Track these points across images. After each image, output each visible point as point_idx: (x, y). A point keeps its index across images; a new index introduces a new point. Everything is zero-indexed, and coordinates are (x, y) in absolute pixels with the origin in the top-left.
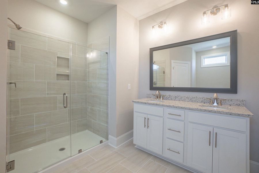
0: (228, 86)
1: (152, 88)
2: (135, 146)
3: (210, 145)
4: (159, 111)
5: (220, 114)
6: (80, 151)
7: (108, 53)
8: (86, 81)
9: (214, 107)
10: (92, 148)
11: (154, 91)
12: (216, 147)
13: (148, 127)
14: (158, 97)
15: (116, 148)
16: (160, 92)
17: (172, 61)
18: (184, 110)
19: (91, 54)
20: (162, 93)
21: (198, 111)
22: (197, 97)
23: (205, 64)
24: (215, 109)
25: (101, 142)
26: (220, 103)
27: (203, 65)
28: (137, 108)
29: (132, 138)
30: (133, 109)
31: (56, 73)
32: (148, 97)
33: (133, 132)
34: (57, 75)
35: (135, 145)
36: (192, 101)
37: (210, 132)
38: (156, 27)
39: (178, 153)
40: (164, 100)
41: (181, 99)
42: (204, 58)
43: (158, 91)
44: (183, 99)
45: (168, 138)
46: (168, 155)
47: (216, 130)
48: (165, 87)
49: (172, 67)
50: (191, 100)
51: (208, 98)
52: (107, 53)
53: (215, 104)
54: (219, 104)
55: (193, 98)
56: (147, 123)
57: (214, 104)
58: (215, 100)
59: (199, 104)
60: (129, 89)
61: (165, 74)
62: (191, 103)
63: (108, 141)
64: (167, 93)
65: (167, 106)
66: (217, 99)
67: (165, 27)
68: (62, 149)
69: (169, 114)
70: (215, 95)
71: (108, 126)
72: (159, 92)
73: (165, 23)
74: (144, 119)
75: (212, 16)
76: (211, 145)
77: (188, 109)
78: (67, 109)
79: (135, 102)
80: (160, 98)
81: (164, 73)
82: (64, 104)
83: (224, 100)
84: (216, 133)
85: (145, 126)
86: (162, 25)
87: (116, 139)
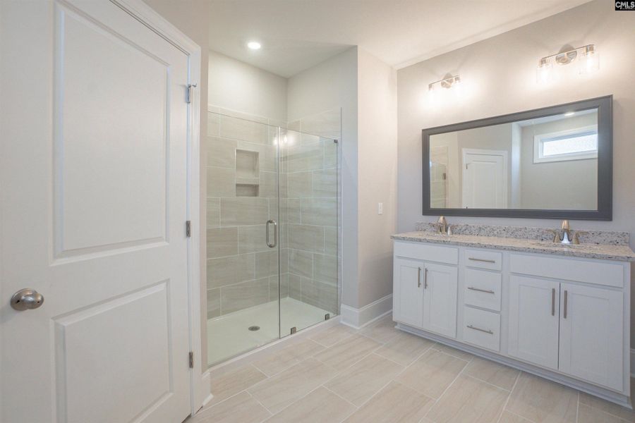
0: (593, 206)
1: (427, 210)
2: (396, 327)
3: (553, 314)
4: (448, 253)
5: (573, 258)
6: (293, 331)
7: (339, 142)
8: (287, 197)
9: (563, 246)
10: (314, 327)
11: (435, 217)
12: (565, 316)
13: (426, 285)
14: (442, 228)
15: (358, 328)
16: (447, 218)
17: (464, 151)
18: (502, 251)
19: (286, 139)
20: (451, 220)
21: (529, 251)
22: (526, 228)
23: (544, 155)
24: (565, 249)
25: (327, 317)
26: (576, 238)
27: (540, 157)
28: (400, 249)
29: (390, 311)
30: (392, 253)
31: (236, 182)
32: (419, 228)
33: (392, 298)
34: (237, 185)
35: (396, 323)
36: (516, 237)
37: (554, 290)
38: (438, 87)
39: (490, 333)
40: (454, 235)
41: (491, 232)
42: (542, 141)
43: (442, 218)
44: (495, 232)
45: (468, 305)
46: (469, 338)
47: (565, 287)
48: (447, 207)
49: (464, 162)
50: (514, 234)
51: (550, 230)
52: (336, 141)
53: (566, 241)
54: (574, 241)
55: (517, 230)
56: (423, 279)
57: (562, 242)
58: (566, 234)
59: (531, 241)
60: (380, 213)
61: (446, 180)
62: (514, 239)
63: (338, 316)
64: (462, 221)
65: (467, 245)
66: (568, 232)
67: (456, 86)
68: (254, 329)
69: (470, 259)
70: (565, 223)
71: (339, 286)
72: (444, 218)
73: (457, 79)
74: (417, 270)
75: (560, 66)
76: (555, 313)
77: (508, 249)
78: (276, 249)
79: (398, 238)
80: (446, 231)
81: (445, 176)
82: (267, 240)
83: (583, 233)
84: (566, 292)
85: (419, 284)
86: (451, 82)
87: (357, 311)
